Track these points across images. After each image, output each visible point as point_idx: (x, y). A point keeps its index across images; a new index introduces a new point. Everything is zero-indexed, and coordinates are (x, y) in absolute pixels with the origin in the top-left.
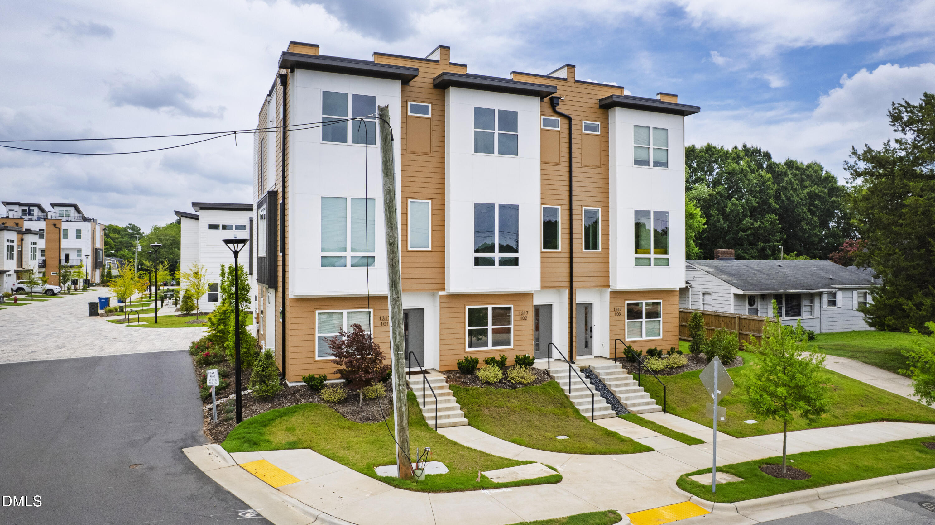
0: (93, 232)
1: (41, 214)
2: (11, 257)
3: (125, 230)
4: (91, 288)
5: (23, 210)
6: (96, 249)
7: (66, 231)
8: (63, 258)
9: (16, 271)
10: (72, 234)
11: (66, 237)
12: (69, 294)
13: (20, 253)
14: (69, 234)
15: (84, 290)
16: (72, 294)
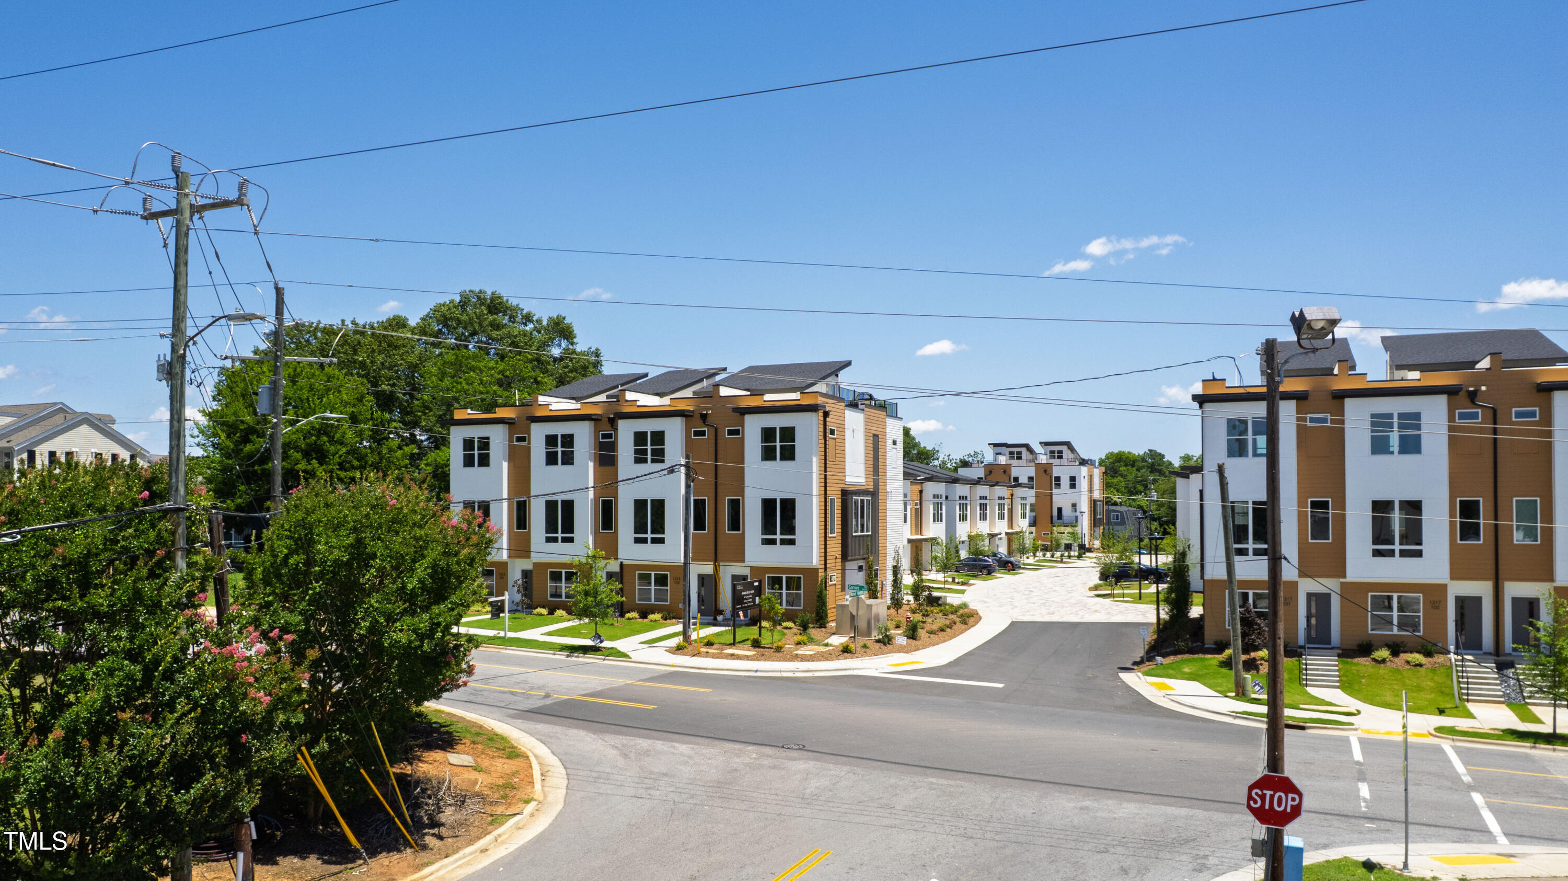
0: (1091, 477)
1: (1031, 457)
2: (1001, 517)
3: (1143, 459)
4: (1088, 554)
5: (1012, 453)
6: (1095, 501)
7: (1058, 479)
8: (1055, 513)
9: (1007, 534)
10: (1065, 482)
11: (1058, 485)
12: (1062, 562)
13: (1011, 511)
14: (1062, 482)
15: (1079, 557)
16: (1065, 563)
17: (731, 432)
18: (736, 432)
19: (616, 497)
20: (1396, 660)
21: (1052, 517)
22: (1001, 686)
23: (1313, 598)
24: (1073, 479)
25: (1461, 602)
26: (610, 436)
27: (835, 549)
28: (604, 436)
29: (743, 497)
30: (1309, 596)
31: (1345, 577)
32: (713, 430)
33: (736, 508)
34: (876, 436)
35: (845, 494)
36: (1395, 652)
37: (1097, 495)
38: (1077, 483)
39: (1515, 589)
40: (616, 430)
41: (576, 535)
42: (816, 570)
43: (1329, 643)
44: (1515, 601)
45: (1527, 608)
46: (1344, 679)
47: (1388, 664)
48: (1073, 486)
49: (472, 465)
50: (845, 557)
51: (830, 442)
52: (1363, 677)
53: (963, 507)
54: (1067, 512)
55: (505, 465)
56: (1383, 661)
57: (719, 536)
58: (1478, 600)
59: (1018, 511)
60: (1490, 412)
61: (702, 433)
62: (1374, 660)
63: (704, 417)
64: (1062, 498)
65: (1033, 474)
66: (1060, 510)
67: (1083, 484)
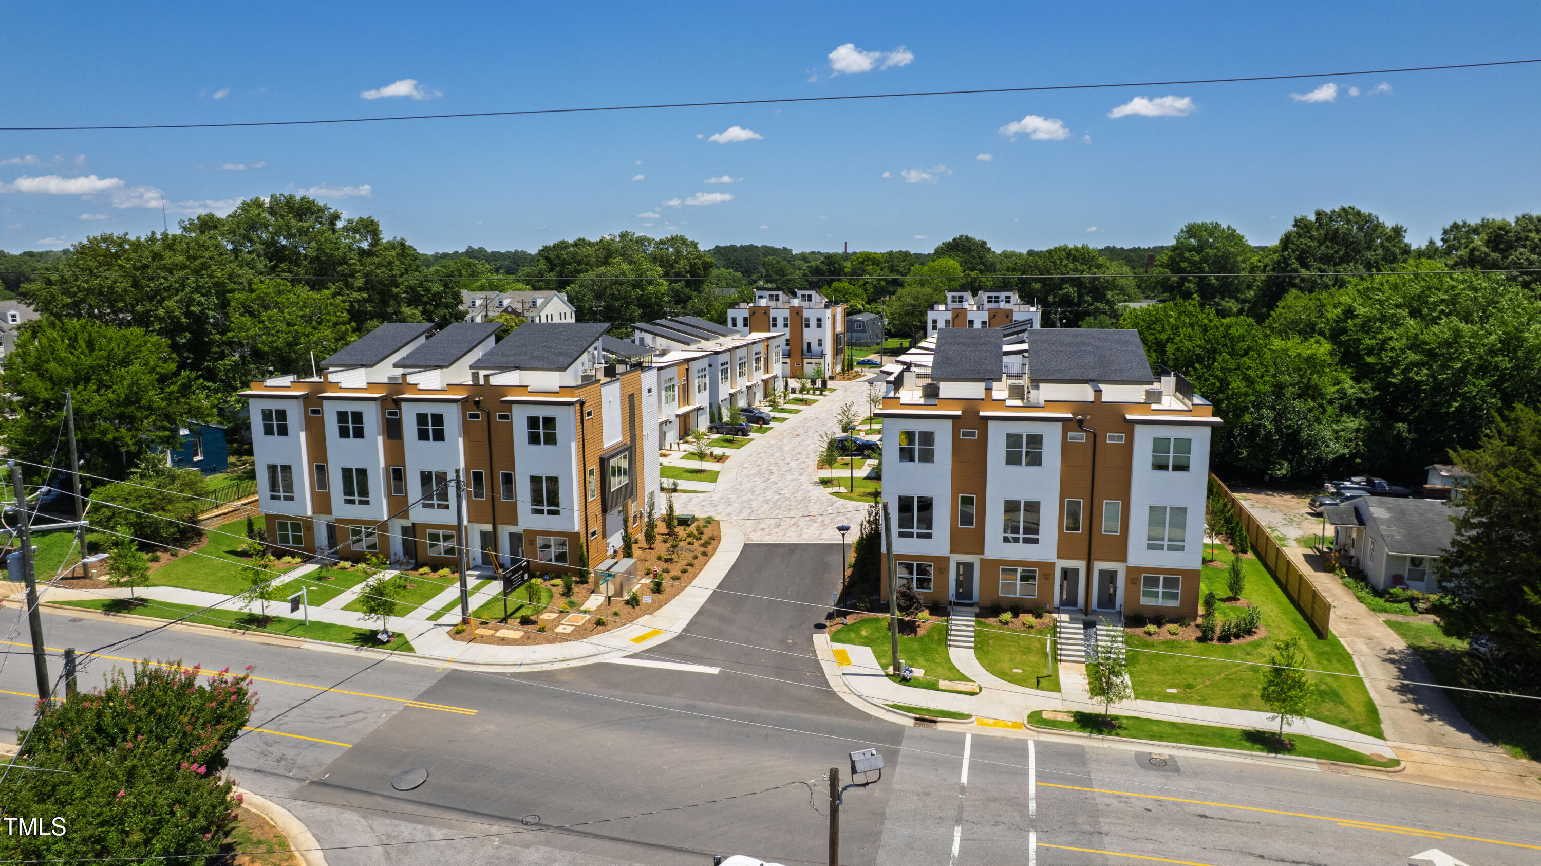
0: (834, 317)
10: (813, 323)
17: (501, 417)
18: (506, 417)
19: (404, 466)
20: (1016, 621)
21: (802, 351)
22: (715, 671)
23: (961, 567)
24: (819, 320)
25: (1066, 573)
26: (395, 414)
27: (595, 507)
28: (391, 414)
29: (514, 471)
30: (958, 564)
31: (983, 554)
32: (486, 415)
33: (509, 479)
34: (631, 397)
35: (603, 462)
36: (1016, 615)
37: (839, 329)
38: (822, 323)
39: (1100, 566)
40: (400, 409)
41: (372, 497)
42: (578, 535)
43: (971, 599)
44: (1102, 572)
45: (1109, 577)
46: (978, 639)
47: (1010, 625)
48: (819, 326)
49: (272, 434)
50: (604, 511)
51: (586, 424)
52: (991, 638)
53: (724, 372)
54: (815, 347)
55: (303, 435)
56: (1007, 623)
57: (496, 503)
58: (1077, 571)
59: (773, 357)
60: (1092, 436)
61: (477, 416)
62: (1000, 621)
63: (477, 403)
64: (810, 335)
65: (787, 315)
66: (809, 344)
67: (828, 324)
